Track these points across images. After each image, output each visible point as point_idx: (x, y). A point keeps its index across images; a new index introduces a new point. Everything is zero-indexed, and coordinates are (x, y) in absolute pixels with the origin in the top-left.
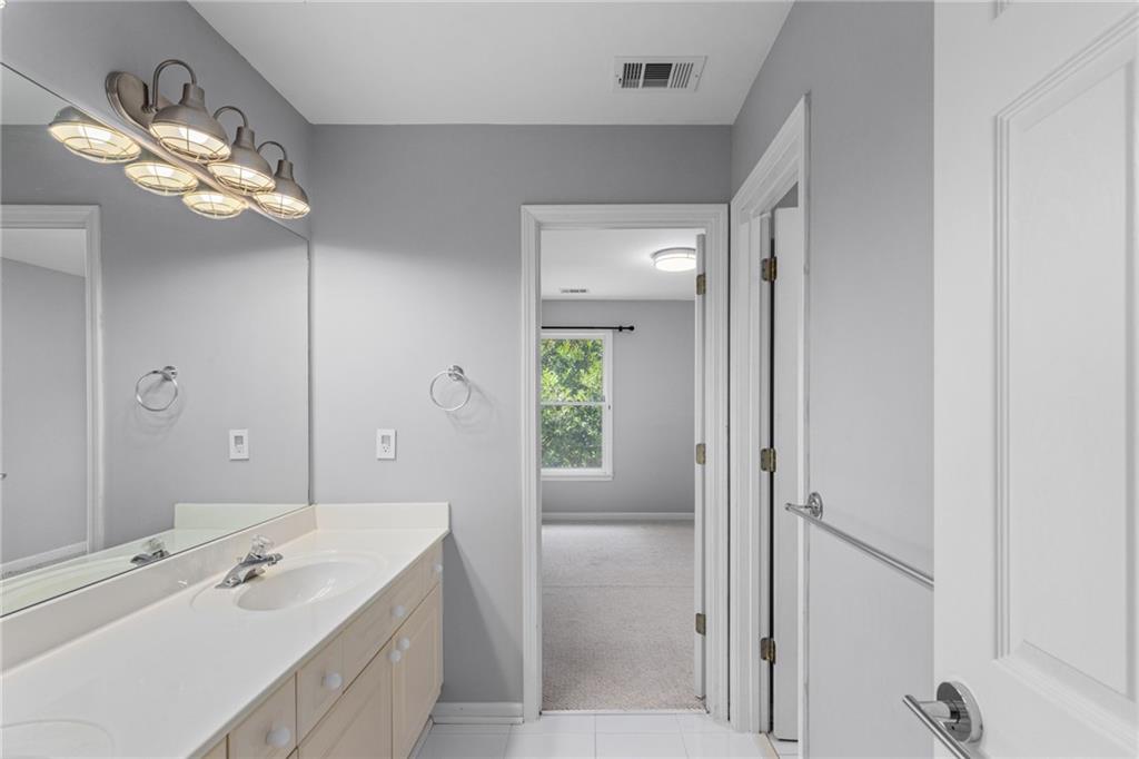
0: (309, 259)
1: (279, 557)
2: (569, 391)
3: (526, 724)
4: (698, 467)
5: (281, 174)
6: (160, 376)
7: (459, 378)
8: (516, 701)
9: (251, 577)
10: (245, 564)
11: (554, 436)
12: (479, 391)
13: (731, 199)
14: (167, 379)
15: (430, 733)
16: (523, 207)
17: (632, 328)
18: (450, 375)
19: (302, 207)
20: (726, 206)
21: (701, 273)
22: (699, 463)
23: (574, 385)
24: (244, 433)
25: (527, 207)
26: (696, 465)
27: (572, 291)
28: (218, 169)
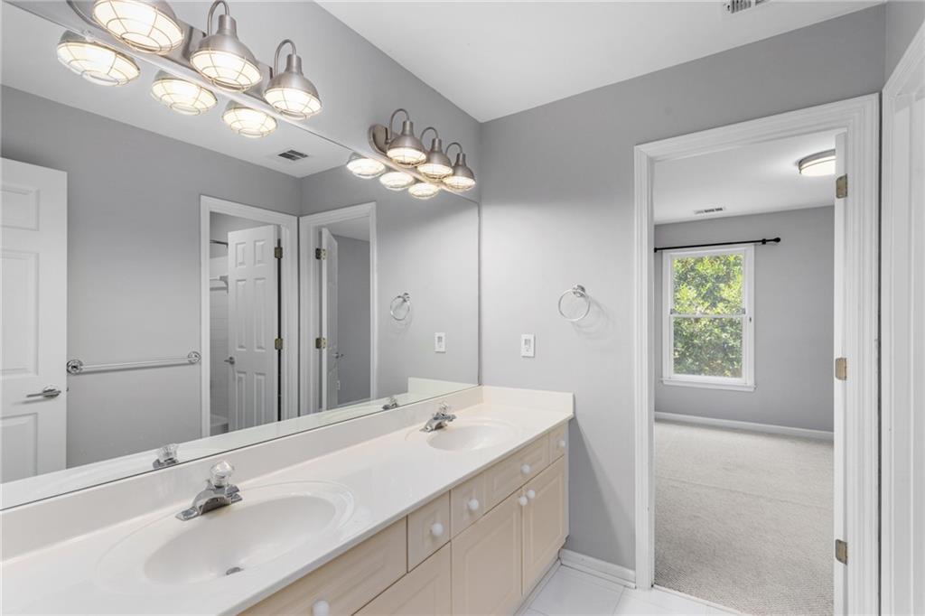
0: (479, 216)
1: (454, 417)
2: (707, 304)
3: (637, 590)
4: (837, 383)
5: (458, 166)
6: (401, 299)
7: (582, 295)
8: (629, 568)
9: (439, 427)
10: (436, 419)
11: (694, 345)
12: (597, 304)
13: (882, 88)
14: (405, 301)
15: (558, 570)
16: (636, 147)
17: (778, 240)
18: (574, 293)
19: (470, 182)
20: (875, 97)
21: (843, 175)
22: (840, 378)
23: (712, 298)
24: (442, 335)
25: (639, 146)
26: (835, 379)
27: (706, 211)
28: (422, 169)
